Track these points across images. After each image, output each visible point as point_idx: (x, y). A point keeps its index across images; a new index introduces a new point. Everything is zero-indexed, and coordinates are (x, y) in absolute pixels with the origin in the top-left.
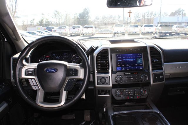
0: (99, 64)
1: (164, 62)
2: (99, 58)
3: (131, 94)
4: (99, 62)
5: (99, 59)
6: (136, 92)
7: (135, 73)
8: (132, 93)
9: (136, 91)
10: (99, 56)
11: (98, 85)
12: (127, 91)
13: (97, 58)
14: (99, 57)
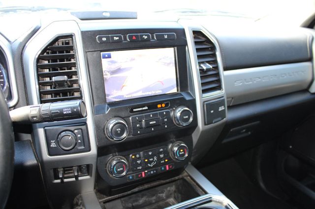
0: (48, 88)
1: (226, 69)
2: (45, 67)
3: (150, 162)
4: (48, 79)
5: (47, 71)
6: (162, 156)
7: (159, 106)
8: (152, 161)
9: (161, 153)
10: (44, 59)
11: (50, 154)
12: (139, 158)
13: (39, 67)
14: (46, 62)
